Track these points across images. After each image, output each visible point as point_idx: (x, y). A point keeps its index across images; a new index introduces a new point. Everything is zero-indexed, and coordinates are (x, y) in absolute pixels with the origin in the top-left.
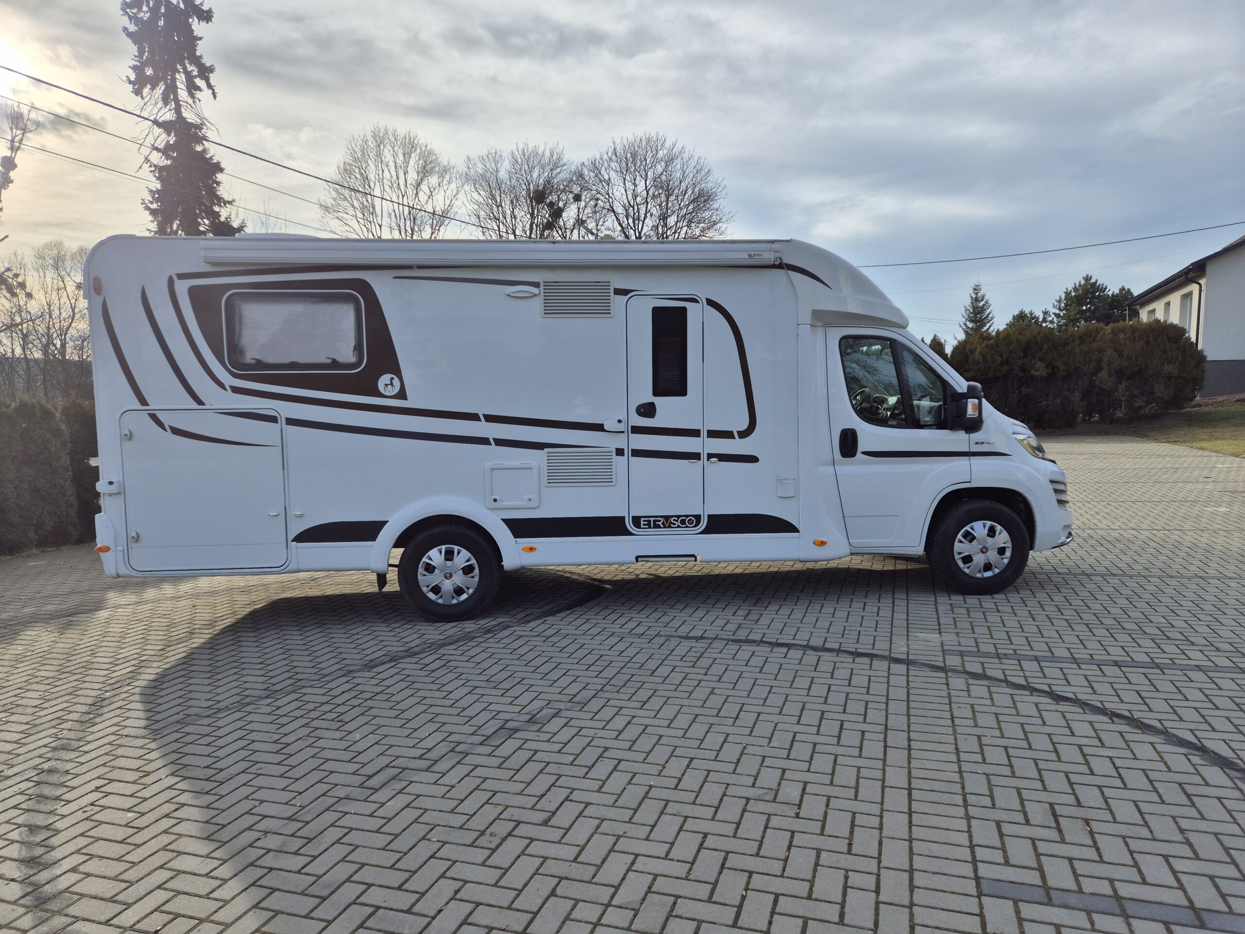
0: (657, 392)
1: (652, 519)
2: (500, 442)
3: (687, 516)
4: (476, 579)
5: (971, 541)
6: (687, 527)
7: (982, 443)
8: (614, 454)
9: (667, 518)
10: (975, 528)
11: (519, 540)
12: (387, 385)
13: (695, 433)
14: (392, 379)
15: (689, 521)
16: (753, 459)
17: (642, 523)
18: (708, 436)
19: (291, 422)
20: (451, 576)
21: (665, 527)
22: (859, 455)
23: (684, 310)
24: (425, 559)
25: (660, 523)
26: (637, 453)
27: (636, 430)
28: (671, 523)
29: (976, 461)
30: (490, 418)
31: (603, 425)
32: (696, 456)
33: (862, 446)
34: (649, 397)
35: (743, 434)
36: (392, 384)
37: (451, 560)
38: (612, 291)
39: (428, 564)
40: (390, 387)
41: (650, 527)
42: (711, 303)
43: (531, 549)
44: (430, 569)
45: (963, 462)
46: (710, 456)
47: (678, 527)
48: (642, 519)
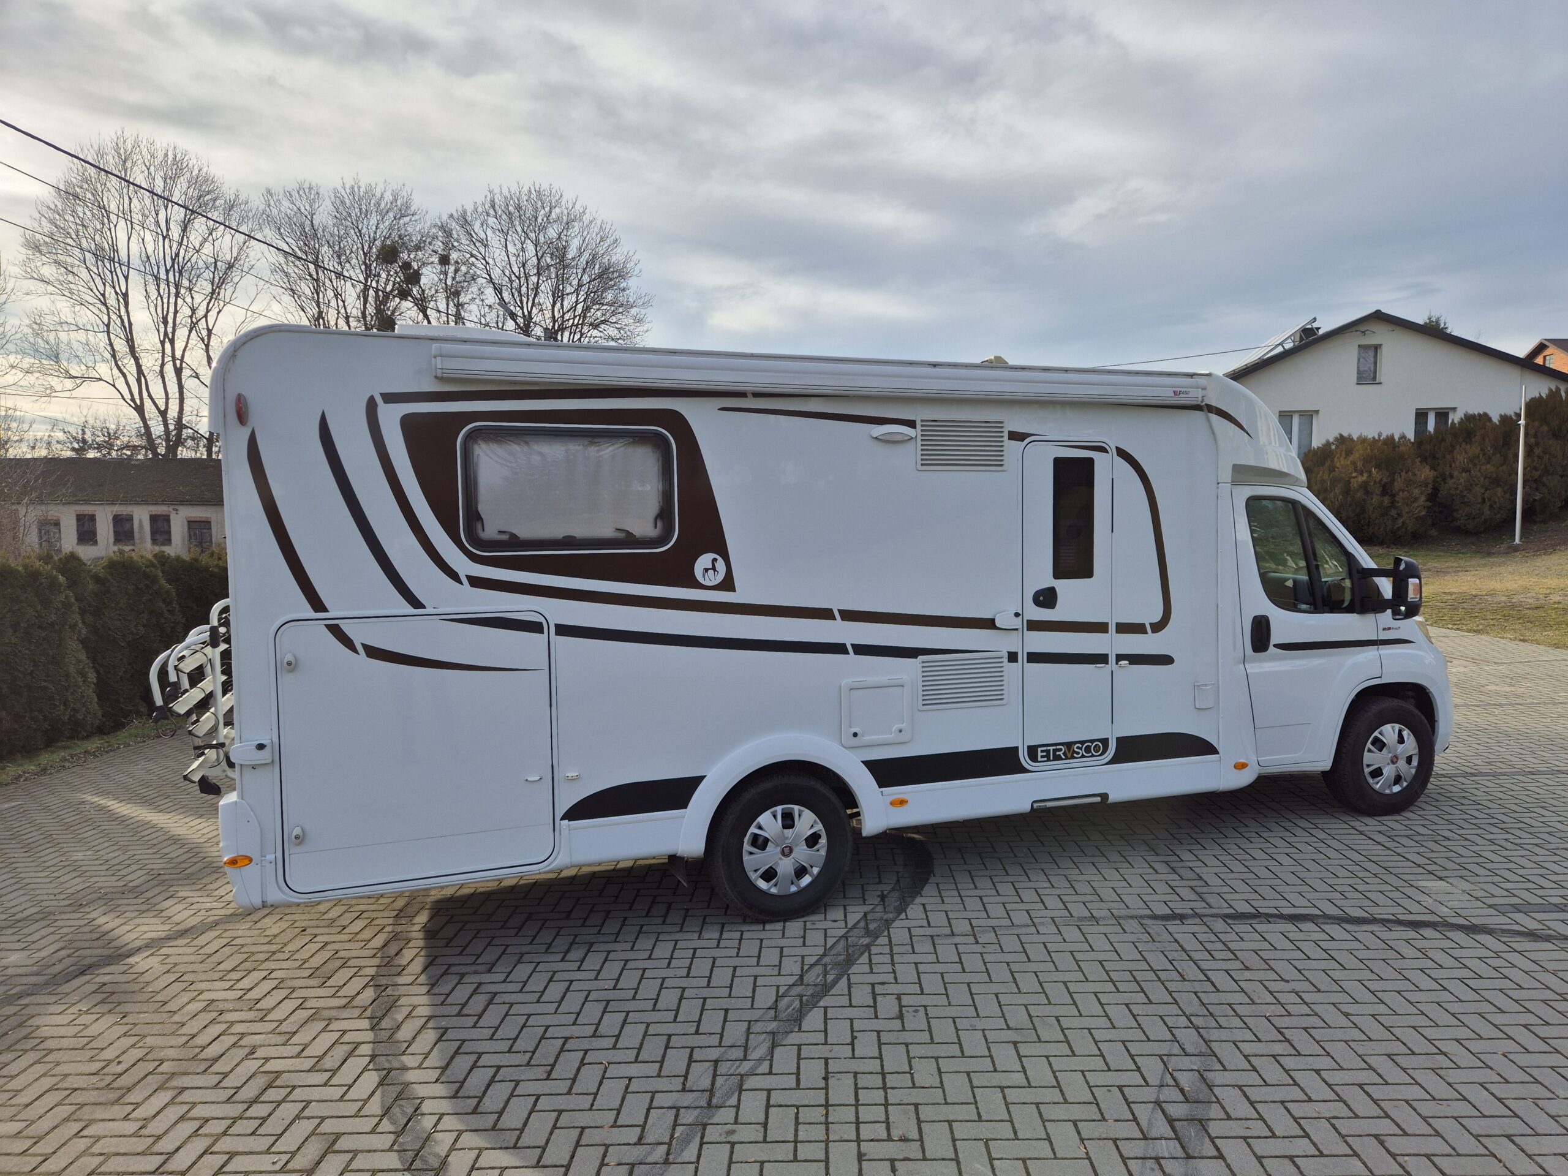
0: (1058, 574)
1: (1051, 748)
2: (861, 650)
3: (1092, 741)
4: (823, 852)
5: (1380, 750)
6: (1093, 756)
7: (1389, 629)
8: (1005, 660)
9: (1069, 745)
10: (1385, 733)
11: (887, 790)
12: (706, 570)
13: (1101, 628)
14: (715, 560)
15: (1094, 747)
16: (1166, 660)
17: (1040, 754)
18: (1118, 632)
19: (563, 630)
20: (791, 850)
21: (1067, 758)
22: (1272, 649)
23: (1090, 461)
24: (753, 829)
25: (1061, 753)
26: (1035, 658)
27: (1035, 626)
28: (1074, 752)
29: (1385, 650)
30: (849, 616)
31: (993, 620)
32: (1102, 659)
33: (1276, 637)
34: (1050, 582)
35: (1157, 627)
36: (714, 568)
37: (792, 826)
38: (1006, 435)
39: (756, 837)
40: (711, 572)
41: (1049, 760)
42: (1122, 453)
43: (903, 802)
44: (760, 843)
45: (1371, 653)
46: (1120, 658)
47: (1083, 756)
48: (1040, 749)
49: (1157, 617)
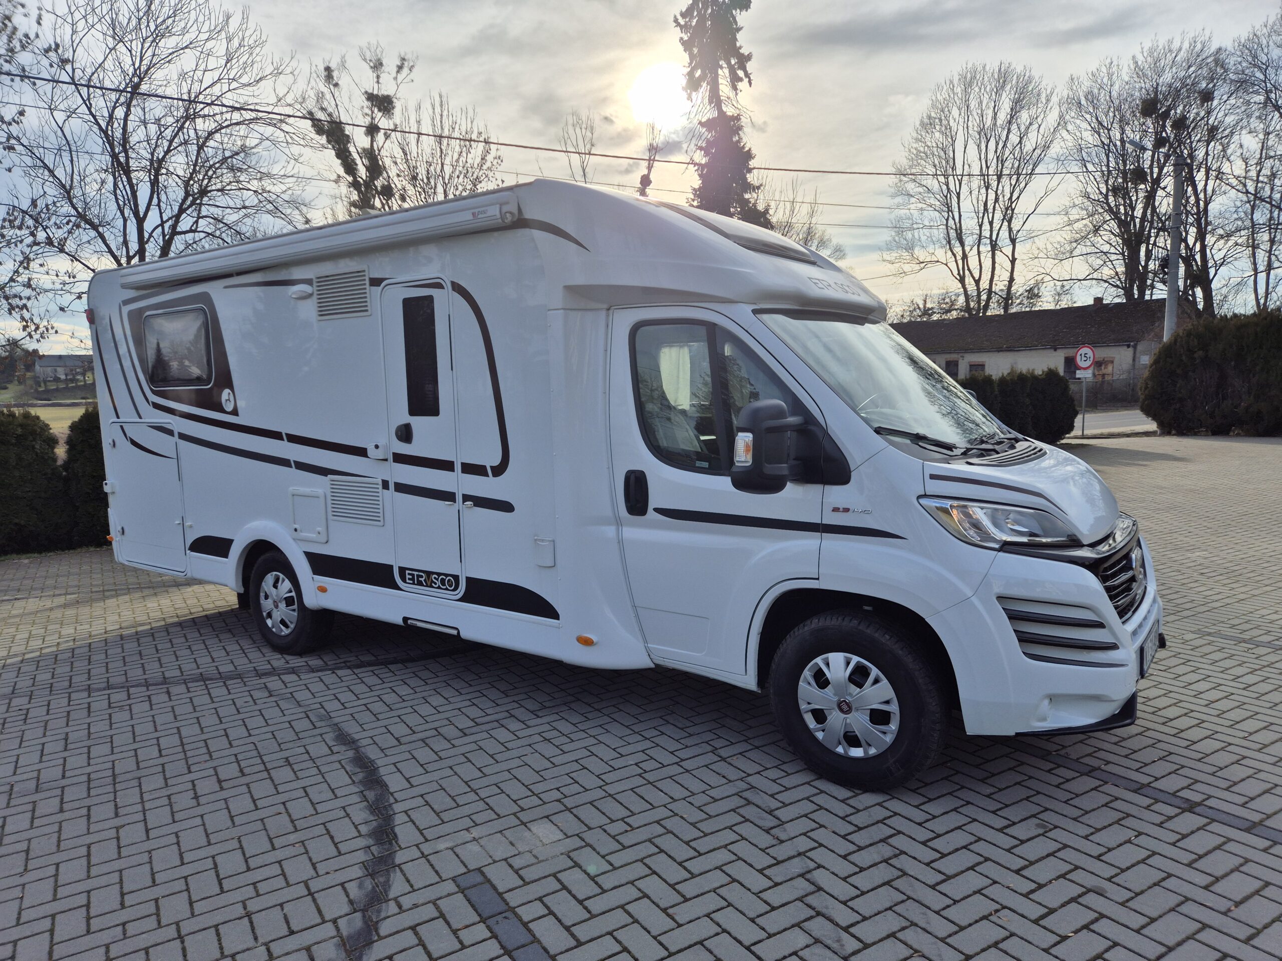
0: (412, 412)
1: (416, 573)
2: (301, 466)
3: (447, 575)
4: (296, 613)
5: (823, 686)
6: (447, 589)
7: (846, 510)
8: (380, 487)
9: (429, 574)
10: (830, 664)
11: (317, 577)
12: (226, 401)
13: (447, 466)
14: (229, 394)
15: (449, 581)
16: (506, 507)
17: (408, 576)
18: (463, 472)
19: (183, 436)
20: (278, 605)
21: (427, 586)
22: (651, 514)
23: (430, 299)
24: (263, 586)
25: (423, 580)
26: (401, 488)
27: (399, 458)
28: (432, 582)
29: (832, 542)
30: (293, 439)
31: (366, 449)
32: (448, 497)
33: (656, 500)
34: (406, 418)
35: (499, 470)
36: (229, 400)
37: (278, 588)
38: (367, 282)
39: (265, 591)
40: (228, 402)
41: (413, 584)
42: (458, 288)
43: (325, 589)
44: (266, 596)
45: (808, 542)
46: (466, 498)
47: (439, 588)
48: (407, 572)
49: (496, 461)
